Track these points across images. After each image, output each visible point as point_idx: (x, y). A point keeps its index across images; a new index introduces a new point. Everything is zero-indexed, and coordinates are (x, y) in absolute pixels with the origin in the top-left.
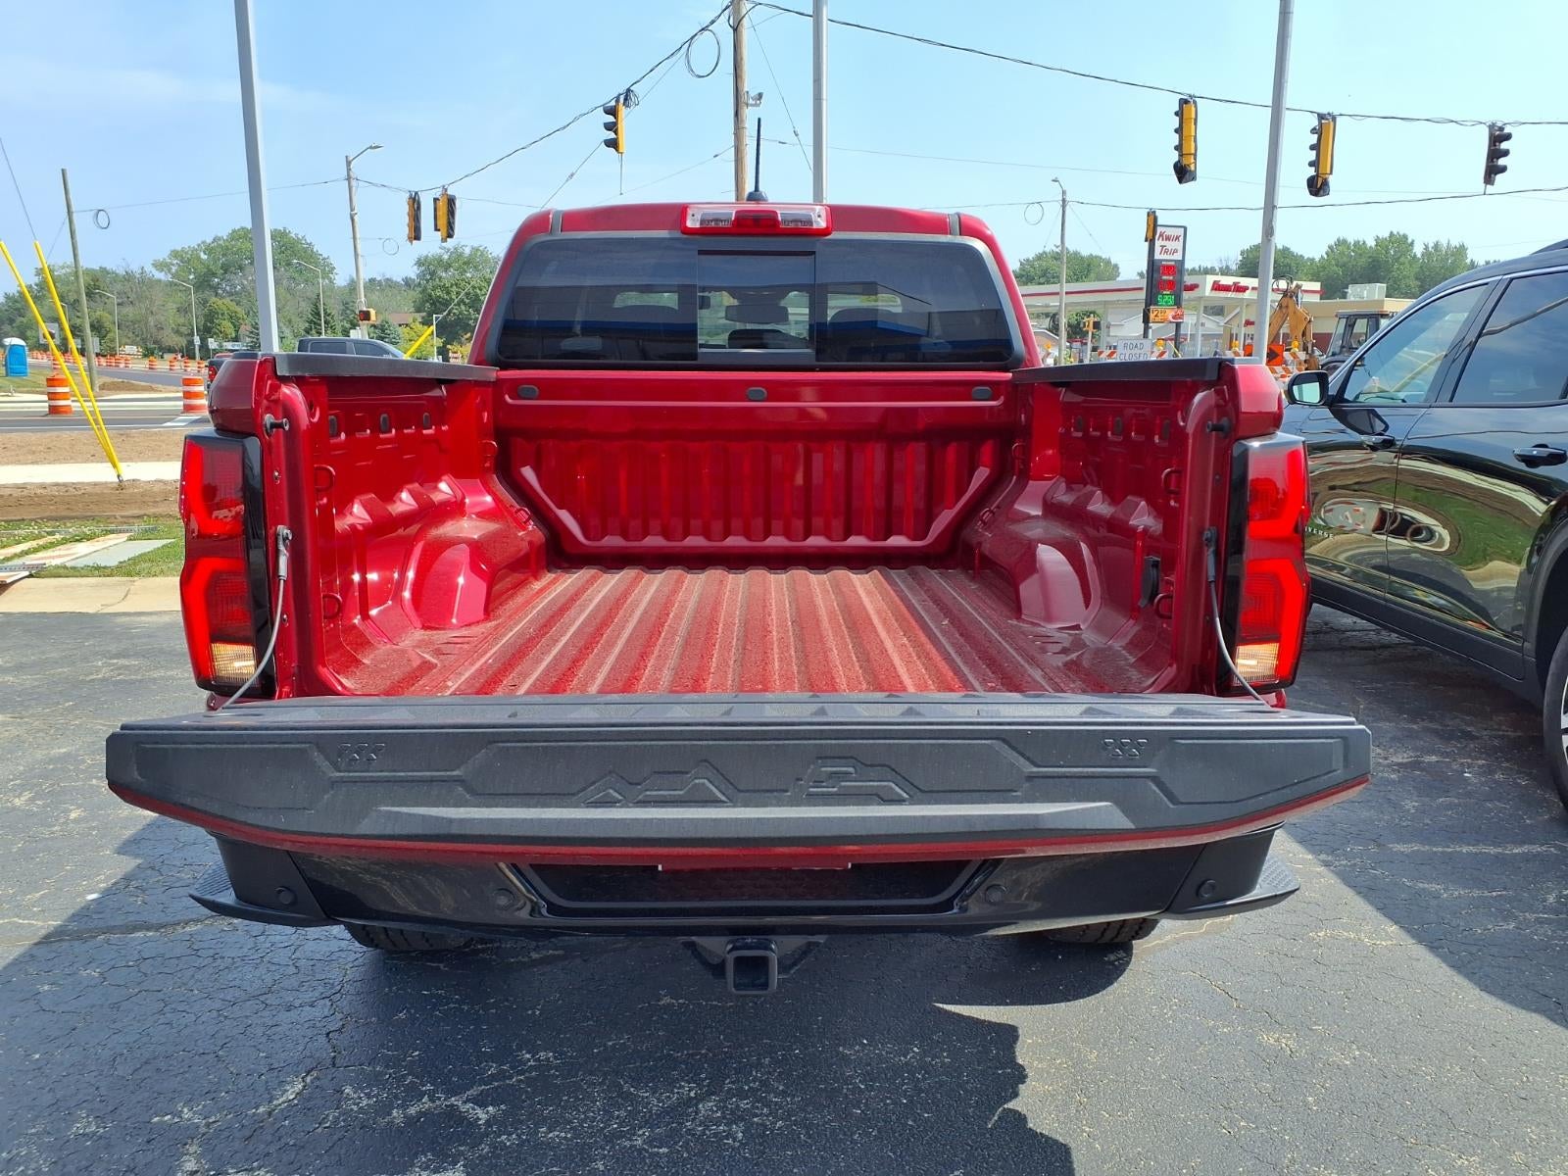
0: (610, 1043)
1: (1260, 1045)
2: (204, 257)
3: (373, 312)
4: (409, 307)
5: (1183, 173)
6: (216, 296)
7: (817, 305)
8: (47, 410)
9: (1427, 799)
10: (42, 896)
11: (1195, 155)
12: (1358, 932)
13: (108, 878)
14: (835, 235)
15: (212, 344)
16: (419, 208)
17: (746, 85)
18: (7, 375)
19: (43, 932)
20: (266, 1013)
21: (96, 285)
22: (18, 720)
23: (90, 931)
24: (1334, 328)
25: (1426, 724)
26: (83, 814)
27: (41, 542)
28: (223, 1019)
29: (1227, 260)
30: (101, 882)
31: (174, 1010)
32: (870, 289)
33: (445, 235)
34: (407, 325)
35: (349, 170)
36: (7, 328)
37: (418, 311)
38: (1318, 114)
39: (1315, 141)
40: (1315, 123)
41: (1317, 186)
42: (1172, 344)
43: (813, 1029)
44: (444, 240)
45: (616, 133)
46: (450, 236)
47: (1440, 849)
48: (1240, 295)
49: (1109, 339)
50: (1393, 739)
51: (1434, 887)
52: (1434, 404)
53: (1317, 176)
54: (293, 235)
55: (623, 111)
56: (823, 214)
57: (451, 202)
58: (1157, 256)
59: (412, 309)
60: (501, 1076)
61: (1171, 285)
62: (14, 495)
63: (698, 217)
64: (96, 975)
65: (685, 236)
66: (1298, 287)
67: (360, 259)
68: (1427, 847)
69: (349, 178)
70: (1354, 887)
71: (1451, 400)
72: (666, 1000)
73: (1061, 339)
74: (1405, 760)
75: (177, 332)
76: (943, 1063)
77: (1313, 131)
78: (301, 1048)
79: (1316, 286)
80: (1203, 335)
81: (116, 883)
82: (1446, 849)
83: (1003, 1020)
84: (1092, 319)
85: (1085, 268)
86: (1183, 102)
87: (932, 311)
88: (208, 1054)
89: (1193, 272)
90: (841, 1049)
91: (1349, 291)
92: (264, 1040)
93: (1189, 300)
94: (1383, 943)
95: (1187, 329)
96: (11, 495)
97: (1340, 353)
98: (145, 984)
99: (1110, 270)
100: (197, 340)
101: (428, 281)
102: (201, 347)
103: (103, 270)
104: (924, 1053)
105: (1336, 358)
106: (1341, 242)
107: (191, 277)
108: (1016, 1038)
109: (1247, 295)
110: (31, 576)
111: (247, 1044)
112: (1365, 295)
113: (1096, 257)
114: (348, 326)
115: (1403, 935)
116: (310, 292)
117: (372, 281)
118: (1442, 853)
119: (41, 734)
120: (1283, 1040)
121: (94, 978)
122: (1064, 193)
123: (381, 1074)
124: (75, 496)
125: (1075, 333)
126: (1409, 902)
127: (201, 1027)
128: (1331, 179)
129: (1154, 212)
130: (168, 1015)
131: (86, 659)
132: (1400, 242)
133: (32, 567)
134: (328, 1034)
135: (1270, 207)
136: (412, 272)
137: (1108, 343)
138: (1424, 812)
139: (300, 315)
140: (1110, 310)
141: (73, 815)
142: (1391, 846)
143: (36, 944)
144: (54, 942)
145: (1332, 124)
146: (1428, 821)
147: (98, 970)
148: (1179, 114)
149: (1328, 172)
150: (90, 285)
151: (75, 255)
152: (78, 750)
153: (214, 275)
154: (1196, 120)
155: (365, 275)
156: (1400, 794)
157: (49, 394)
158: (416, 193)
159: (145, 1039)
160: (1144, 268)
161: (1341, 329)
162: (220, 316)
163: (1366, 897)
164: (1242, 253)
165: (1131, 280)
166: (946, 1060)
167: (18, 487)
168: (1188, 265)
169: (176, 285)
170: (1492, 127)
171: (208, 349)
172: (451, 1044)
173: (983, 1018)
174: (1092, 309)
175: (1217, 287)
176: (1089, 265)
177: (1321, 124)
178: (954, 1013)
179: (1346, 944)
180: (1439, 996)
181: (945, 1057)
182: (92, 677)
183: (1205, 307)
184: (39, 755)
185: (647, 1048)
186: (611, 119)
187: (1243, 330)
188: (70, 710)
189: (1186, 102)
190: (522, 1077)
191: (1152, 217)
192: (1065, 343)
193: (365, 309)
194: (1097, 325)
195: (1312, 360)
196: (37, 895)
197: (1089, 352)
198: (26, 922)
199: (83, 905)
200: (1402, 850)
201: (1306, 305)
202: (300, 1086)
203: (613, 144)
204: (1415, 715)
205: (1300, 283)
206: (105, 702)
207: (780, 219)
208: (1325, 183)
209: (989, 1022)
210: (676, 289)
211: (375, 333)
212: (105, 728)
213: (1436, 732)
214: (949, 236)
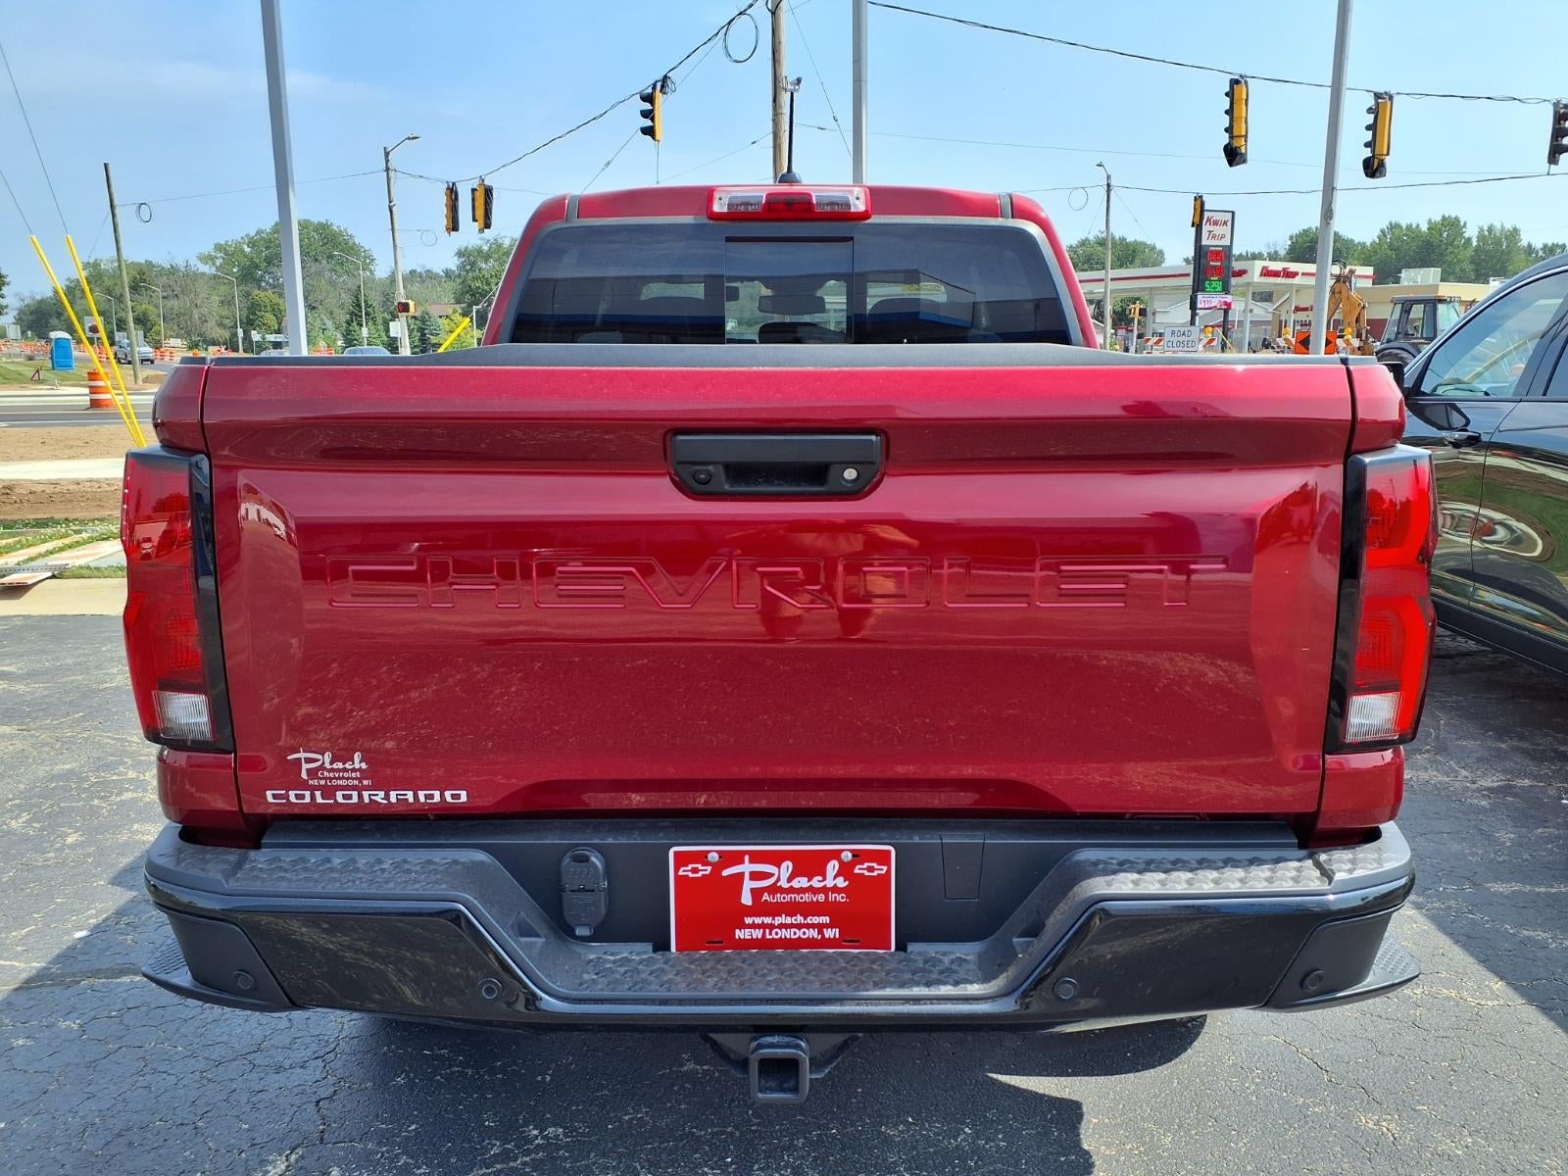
0: (627, 1118)
1: (1357, 1129)
2: (247, 250)
3: (412, 304)
4: (450, 298)
5: (1233, 155)
6: (259, 289)
7: (856, 295)
8: (89, 403)
9: (1524, 830)
10: (27, 935)
11: (1246, 136)
12: (1459, 989)
13: (99, 912)
14: (875, 219)
15: (256, 336)
16: (456, 199)
17: (784, 69)
18: (53, 368)
19: (24, 976)
20: (254, 1076)
21: (142, 279)
22: (25, 733)
23: (73, 975)
24: (1388, 313)
25: (1516, 743)
26: (80, 839)
27: (67, 541)
28: (205, 1082)
29: (1275, 244)
30: (91, 917)
31: (155, 1071)
32: (912, 277)
33: (482, 226)
34: (447, 317)
35: (387, 161)
36: (54, 321)
37: (458, 302)
38: (1375, 94)
39: (1371, 121)
40: (1371, 102)
41: (1373, 168)
42: (1220, 330)
43: (852, 1103)
44: (481, 231)
45: (653, 120)
46: (487, 225)
47: (1543, 890)
48: (1289, 281)
49: (1155, 325)
50: (1480, 760)
51: (1540, 935)
52: (1525, 398)
53: (1373, 156)
54: (335, 228)
55: (659, 96)
56: (862, 197)
57: (488, 192)
58: (1204, 242)
59: (453, 301)
60: (506, 1157)
61: (1218, 271)
62: (48, 491)
63: (726, 201)
64: (76, 1027)
65: (712, 222)
66: (1352, 272)
67: (399, 250)
68: (1528, 887)
69: (387, 169)
70: (1450, 934)
71: (1545, 394)
72: (690, 1066)
73: (1106, 326)
74: (1495, 785)
75: (221, 325)
76: (998, 1147)
77: (1370, 111)
78: (287, 1119)
79: (1369, 271)
80: (1251, 322)
81: (107, 919)
82: (1549, 890)
83: (1066, 1094)
84: (1138, 306)
85: (1129, 254)
86: (1234, 82)
87: (978, 300)
88: (187, 1125)
89: (1240, 257)
90: (883, 1129)
91: (1403, 275)
92: (247, 1109)
93: (1236, 286)
94: (1488, 1003)
95: (1235, 316)
96: (43, 491)
97: (1396, 339)
98: (125, 1039)
99: (1152, 256)
100: (240, 333)
101: (467, 271)
102: (244, 339)
103: (149, 264)
104: (977, 1135)
105: (1391, 345)
106: (1394, 227)
107: (235, 270)
108: (1080, 1116)
109: (1297, 281)
110: (54, 577)
111: (229, 1114)
112: (1419, 280)
113: (1141, 243)
114: (389, 317)
115: (1510, 993)
116: (351, 284)
117: (413, 272)
118: (1545, 893)
119: (47, 749)
120: (1384, 1124)
121: (71, 1030)
122: (1109, 177)
123: (372, 1152)
124: (107, 492)
125: (1120, 320)
126: (1515, 952)
127: (182, 1092)
128: (1388, 160)
129: (1201, 197)
130: (148, 1077)
131: (99, 667)
132: (1453, 225)
133: (55, 567)
134: (318, 1102)
135: (1329, 189)
136: (453, 264)
137: (1153, 330)
138: (1521, 845)
139: (342, 306)
140: (1156, 297)
141: (70, 840)
142: (1489, 885)
143: (16, 990)
144: (35, 987)
145: (1389, 102)
146: (1526, 856)
147: (78, 1021)
148: (1230, 94)
149: (1385, 152)
150: (135, 278)
151: (118, 249)
152: (82, 766)
153: (257, 267)
154: (1247, 100)
155: (405, 267)
156: (1493, 825)
157: (91, 387)
158: (454, 184)
159: (120, 1106)
160: (1190, 253)
161: (1396, 316)
162: (263, 308)
163: (1465, 947)
164: (1291, 238)
165: (1177, 267)
166: (1002, 1143)
167: (51, 483)
168: (1236, 251)
169: (219, 277)
170: (1556, 105)
171: (251, 342)
172: (451, 1116)
173: (1041, 1091)
174: (1137, 295)
175: (1266, 273)
176: (1134, 251)
177: (1377, 104)
178: (1010, 1086)
179: (1446, 1004)
180: (1557, 1069)
181: (1000, 1140)
182: (106, 685)
183: (1254, 293)
184: (42, 771)
185: (667, 1125)
186: (647, 106)
187: (1293, 317)
188: (79, 721)
189: (1237, 82)
190: (528, 1159)
191: (1199, 202)
192: (1110, 331)
193: (404, 301)
194: (1143, 312)
195: (1366, 347)
196: (23, 932)
197: (1135, 340)
198: (8, 963)
199: (70, 944)
200: (1501, 890)
201: (1360, 290)
202: (283, 1167)
203: (649, 131)
204: (1502, 733)
205: (1353, 267)
206: (116, 713)
207: (814, 202)
208: (1382, 164)
209: (1049, 1096)
210: (701, 279)
211: (415, 324)
212: (112, 742)
213: (1526, 752)
214: (1000, 219)
